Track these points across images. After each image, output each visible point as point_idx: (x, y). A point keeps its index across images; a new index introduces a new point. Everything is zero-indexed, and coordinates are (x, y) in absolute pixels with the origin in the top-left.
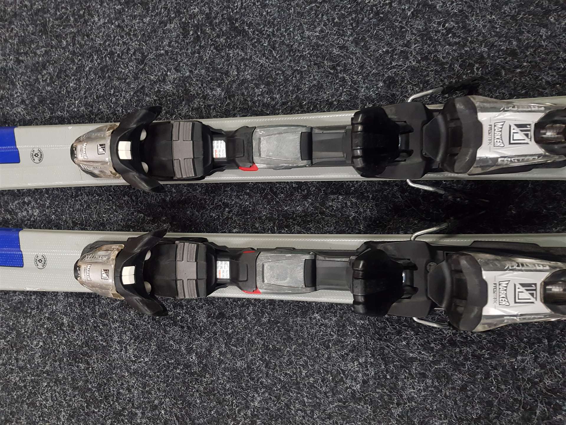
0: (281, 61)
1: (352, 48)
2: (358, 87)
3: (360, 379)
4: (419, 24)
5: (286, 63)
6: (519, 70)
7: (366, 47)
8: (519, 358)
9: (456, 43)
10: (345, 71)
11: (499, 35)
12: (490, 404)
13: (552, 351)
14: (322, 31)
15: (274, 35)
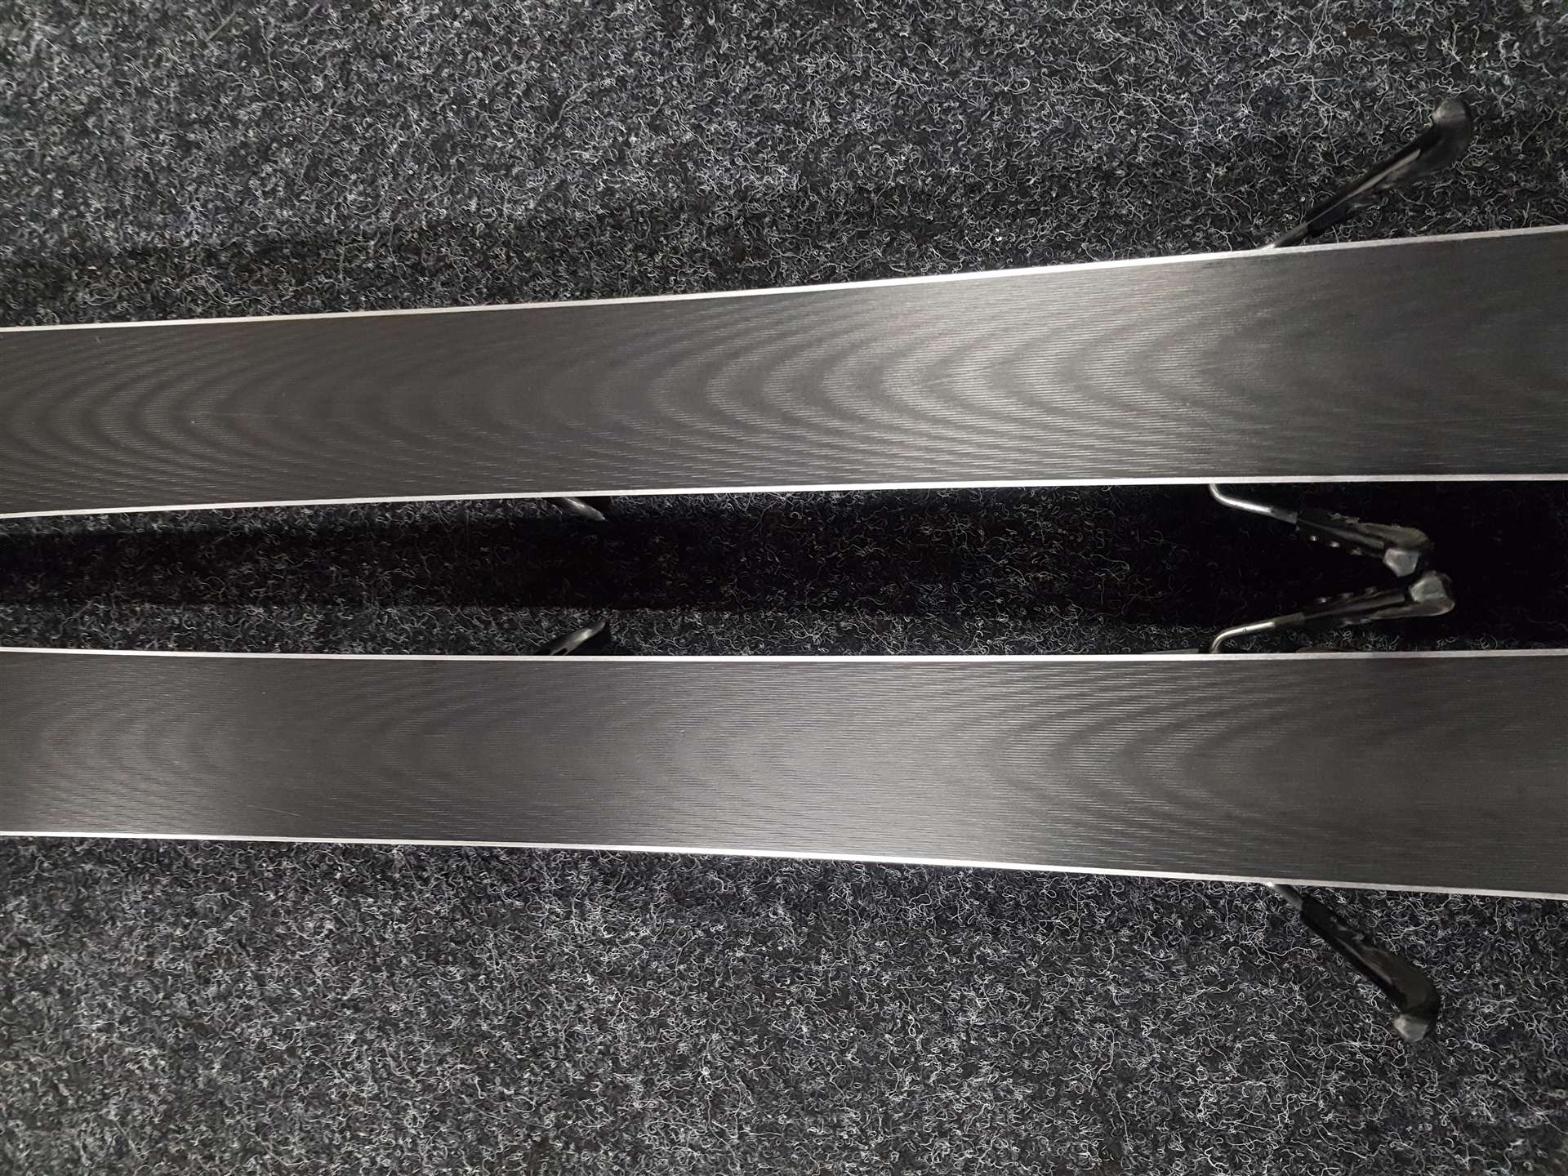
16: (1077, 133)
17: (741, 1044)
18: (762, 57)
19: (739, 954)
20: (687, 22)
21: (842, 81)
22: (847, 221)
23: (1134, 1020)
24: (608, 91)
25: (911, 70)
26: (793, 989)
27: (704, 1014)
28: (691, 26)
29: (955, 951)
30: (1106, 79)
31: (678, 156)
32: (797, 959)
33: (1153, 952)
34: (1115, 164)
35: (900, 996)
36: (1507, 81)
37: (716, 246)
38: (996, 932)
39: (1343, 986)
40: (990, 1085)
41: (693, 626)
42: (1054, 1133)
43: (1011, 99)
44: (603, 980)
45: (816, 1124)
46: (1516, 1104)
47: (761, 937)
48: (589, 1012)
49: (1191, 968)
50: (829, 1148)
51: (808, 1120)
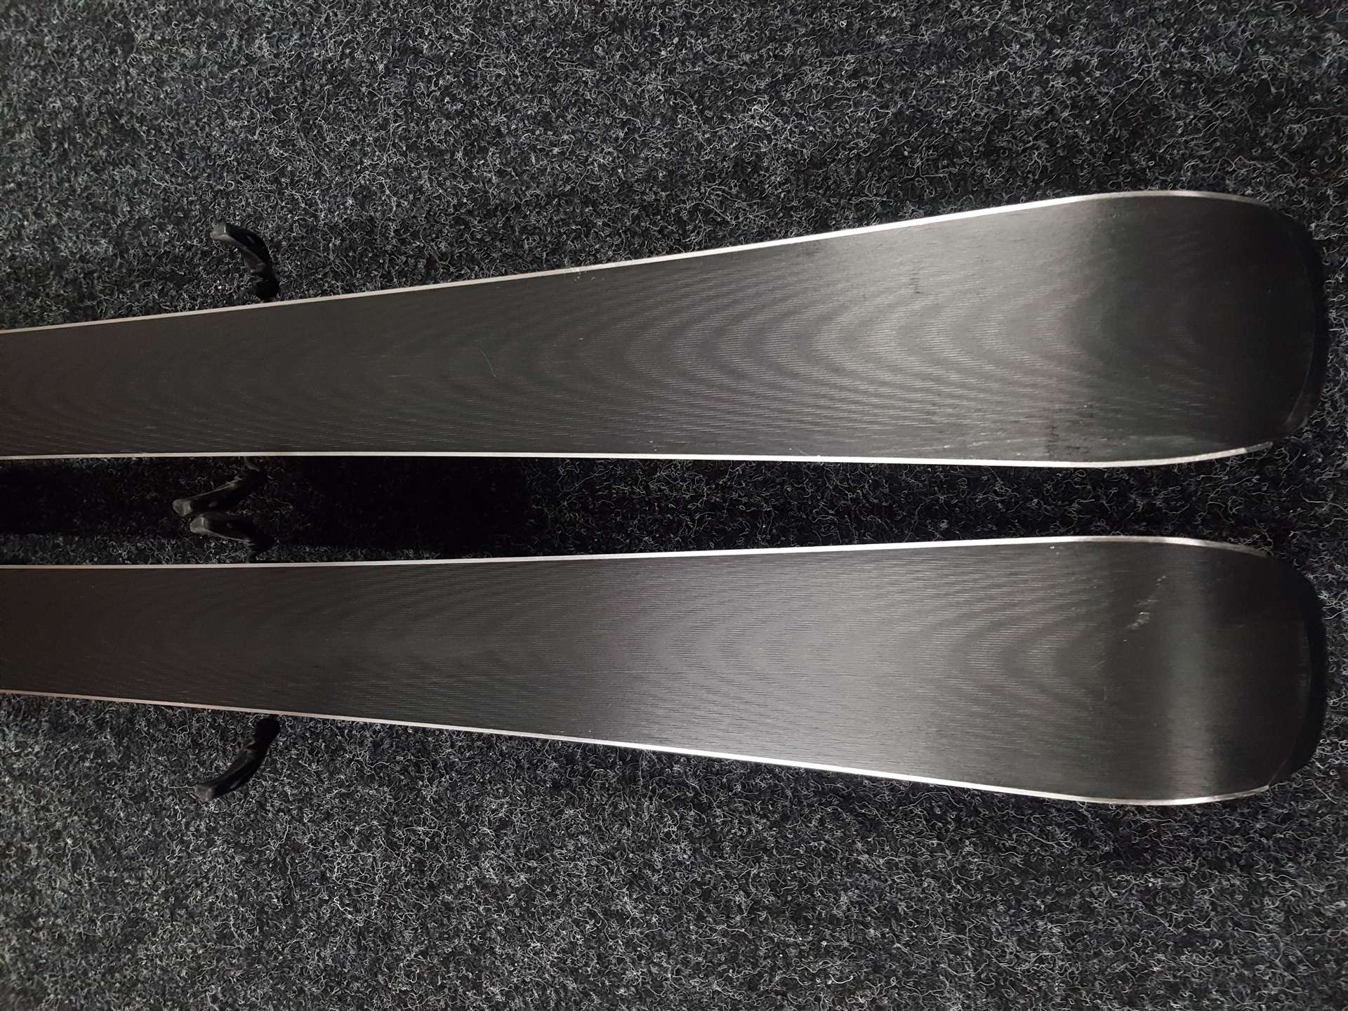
16: (261, 218)
17: (90, 823)
18: (93, 169)
19: (87, 764)
20: (54, 146)
21: (136, 183)
22: (138, 276)
23: (300, 809)
24: (12, 191)
25: (172, 176)
26: (117, 788)
27: (70, 803)
28: (56, 148)
29: (202, 764)
30: (276, 180)
31: (50, 233)
32: (118, 769)
33: (310, 765)
34: (281, 237)
35: (173, 794)
36: (495, 180)
37: (69, 293)
38: (225, 751)
39: (412, 790)
40: (222, 853)
41: (58, 546)
42: (257, 886)
43: (226, 194)
44: (16, 779)
45: (130, 877)
46: (509, 871)
47: (100, 753)
48: (8, 801)
49: (331, 774)
50: (137, 894)
51: (125, 875)
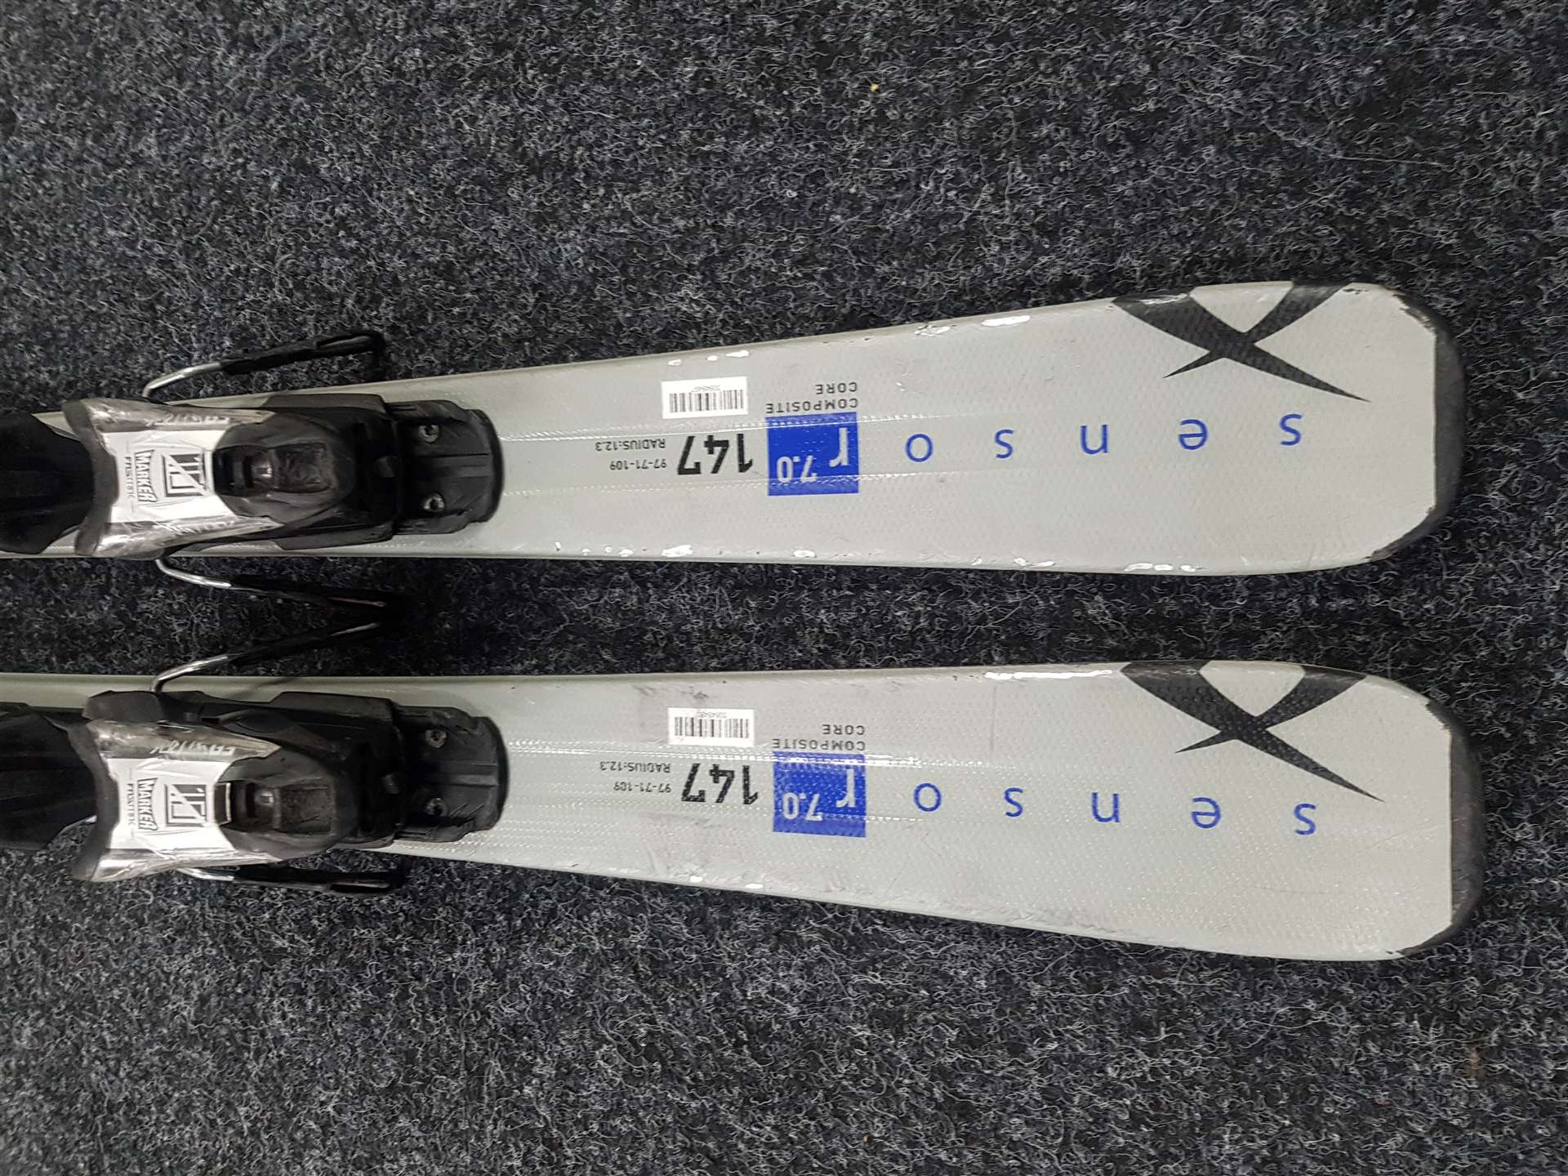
0: (68, 293)
1: (182, 266)
2: (189, 349)
3: (195, 995)
4: (291, 210)
5: (75, 298)
6: (456, 310)
7: (202, 261)
8: (457, 955)
9: (354, 251)
10: (169, 314)
11: (424, 232)
12: (410, 1056)
13: (514, 939)
14: (133, 228)
15: (56, 239)
